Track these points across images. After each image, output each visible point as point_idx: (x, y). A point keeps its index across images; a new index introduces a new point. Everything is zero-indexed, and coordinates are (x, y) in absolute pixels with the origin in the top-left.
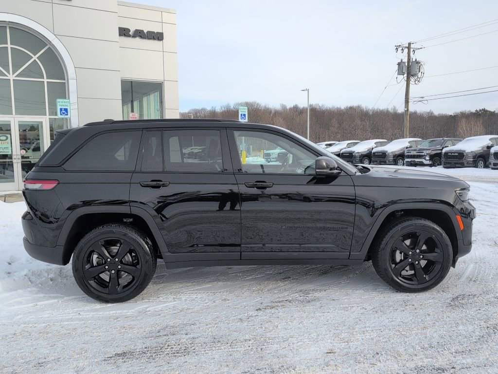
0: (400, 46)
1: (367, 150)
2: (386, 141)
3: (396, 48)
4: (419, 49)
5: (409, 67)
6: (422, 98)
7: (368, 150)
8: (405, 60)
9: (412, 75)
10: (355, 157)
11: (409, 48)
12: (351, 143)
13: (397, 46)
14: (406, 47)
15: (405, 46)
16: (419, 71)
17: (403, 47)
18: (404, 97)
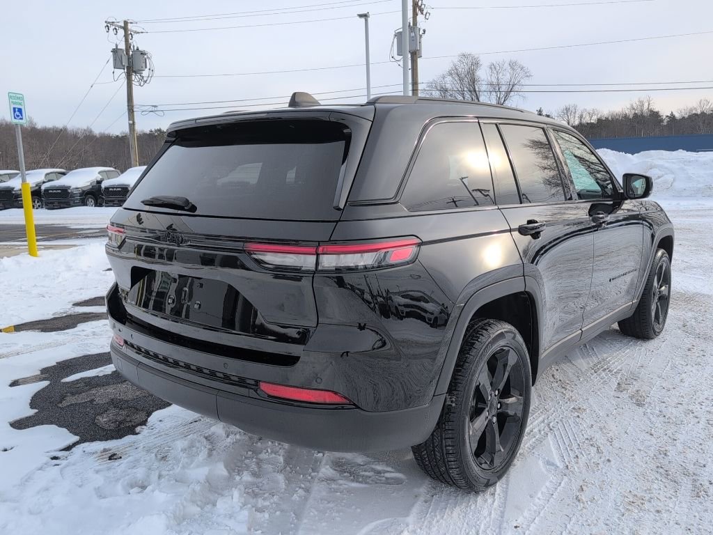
0: (113, 22)
1: (89, 184)
2: (113, 169)
3: (106, 24)
4: (138, 33)
5: (130, 58)
6: (155, 106)
7: (91, 184)
8: (122, 46)
9: (135, 72)
10: (72, 195)
11: (125, 28)
12: (51, 173)
13: (109, 23)
14: (121, 27)
15: (119, 24)
16: (146, 67)
17: (118, 26)
18: (126, 104)
